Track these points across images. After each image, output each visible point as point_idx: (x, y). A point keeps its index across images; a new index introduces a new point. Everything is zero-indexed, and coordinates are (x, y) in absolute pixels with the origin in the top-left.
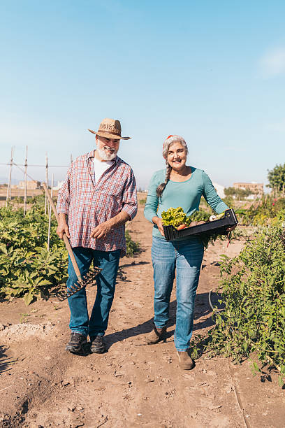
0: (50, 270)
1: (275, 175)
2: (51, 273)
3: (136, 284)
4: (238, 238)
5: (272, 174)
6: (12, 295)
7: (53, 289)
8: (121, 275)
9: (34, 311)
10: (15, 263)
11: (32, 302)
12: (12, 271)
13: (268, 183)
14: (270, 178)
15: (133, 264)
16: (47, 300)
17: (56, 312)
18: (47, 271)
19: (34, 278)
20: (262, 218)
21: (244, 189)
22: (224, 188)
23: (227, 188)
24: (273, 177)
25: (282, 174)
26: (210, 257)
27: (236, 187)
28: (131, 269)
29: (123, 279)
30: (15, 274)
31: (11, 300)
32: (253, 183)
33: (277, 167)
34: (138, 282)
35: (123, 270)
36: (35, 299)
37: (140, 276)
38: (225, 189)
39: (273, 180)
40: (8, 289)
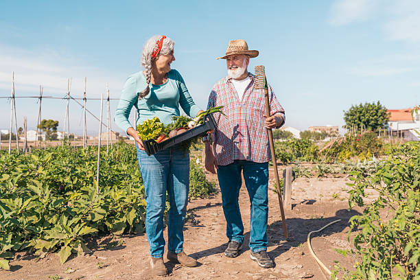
0: (96, 214)
1: (351, 115)
2: (98, 218)
3: (211, 229)
4: (325, 175)
5: (348, 115)
6: (44, 250)
7: (103, 239)
8: (193, 219)
9: (71, 271)
10: (50, 206)
11: (69, 259)
12: (46, 217)
13: (345, 124)
14: (347, 119)
15: (209, 206)
16: (91, 254)
17: (99, 272)
18: (93, 216)
19: (73, 226)
20: (347, 155)
21: (320, 132)
22: (299, 132)
23: (303, 131)
24: (350, 117)
25: (358, 115)
26: (298, 195)
27: (312, 130)
28: (205, 211)
29: (195, 224)
30: (50, 222)
31: (42, 256)
32: (329, 126)
33: (353, 107)
34: (213, 227)
35: (195, 213)
36: (74, 254)
37: (217, 219)
38: (301, 132)
39: (350, 121)
40: (39, 241)
